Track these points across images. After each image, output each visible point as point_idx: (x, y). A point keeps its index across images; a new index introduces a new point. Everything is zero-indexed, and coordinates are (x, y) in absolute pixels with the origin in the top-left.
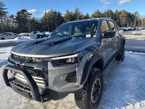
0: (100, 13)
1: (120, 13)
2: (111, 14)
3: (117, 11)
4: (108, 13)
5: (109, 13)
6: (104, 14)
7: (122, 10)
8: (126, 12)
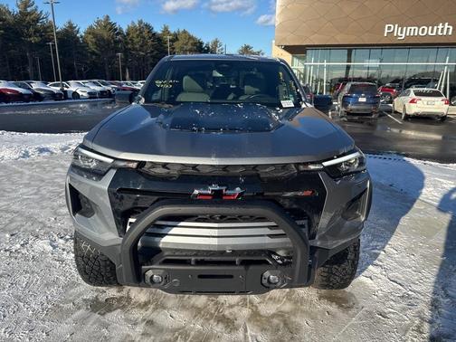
0: (116, 30)
1: (175, 38)
2: (150, 38)
3: (166, 31)
4: (141, 33)
5: (145, 34)
6: (128, 34)
7: (181, 30)
8: (191, 38)
